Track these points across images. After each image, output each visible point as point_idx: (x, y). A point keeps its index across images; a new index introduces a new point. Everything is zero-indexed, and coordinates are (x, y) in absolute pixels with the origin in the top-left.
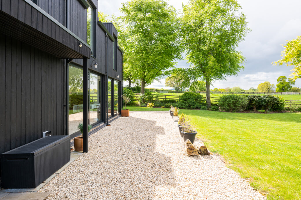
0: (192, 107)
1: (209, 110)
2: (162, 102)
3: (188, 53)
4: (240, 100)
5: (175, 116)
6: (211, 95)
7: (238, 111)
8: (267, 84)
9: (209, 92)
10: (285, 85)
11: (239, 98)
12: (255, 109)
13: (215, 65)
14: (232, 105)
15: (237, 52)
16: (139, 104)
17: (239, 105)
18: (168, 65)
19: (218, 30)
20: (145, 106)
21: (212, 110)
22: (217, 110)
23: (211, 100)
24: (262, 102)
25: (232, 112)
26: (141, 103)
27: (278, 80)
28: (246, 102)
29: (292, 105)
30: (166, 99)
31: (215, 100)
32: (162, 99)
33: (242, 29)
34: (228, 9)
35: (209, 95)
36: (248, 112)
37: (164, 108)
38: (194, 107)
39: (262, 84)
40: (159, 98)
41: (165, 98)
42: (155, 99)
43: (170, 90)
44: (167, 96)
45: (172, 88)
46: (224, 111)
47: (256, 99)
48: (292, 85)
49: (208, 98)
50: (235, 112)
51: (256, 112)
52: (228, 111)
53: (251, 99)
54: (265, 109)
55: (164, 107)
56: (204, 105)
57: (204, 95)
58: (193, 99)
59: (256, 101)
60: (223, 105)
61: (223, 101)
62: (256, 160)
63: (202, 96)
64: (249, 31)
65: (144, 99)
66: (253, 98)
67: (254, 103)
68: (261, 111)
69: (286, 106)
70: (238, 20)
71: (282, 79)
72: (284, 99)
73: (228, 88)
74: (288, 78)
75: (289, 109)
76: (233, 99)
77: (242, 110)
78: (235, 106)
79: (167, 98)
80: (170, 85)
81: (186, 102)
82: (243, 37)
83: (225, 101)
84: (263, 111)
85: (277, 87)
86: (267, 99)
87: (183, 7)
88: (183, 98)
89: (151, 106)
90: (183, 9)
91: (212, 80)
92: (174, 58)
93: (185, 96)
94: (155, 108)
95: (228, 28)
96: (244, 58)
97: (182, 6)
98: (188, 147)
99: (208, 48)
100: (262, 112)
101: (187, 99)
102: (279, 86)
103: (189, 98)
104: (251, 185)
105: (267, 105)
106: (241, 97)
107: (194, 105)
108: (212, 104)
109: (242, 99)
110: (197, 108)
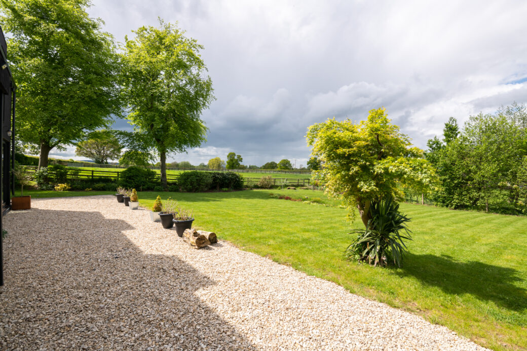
0: (141, 188)
1: (165, 191)
2: (86, 181)
3: (133, 109)
4: (204, 178)
5: (133, 201)
6: (168, 172)
7: (203, 191)
8: (218, 160)
9: (165, 167)
10: (234, 162)
11: (203, 176)
12: (218, 187)
13: (177, 133)
14: (195, 184)
15: (201, 121)
16: (37, 186)
17: (203, 184)
18: (98, 123)
19: (179, 88)
20: (51, 190)
21: (170, 191)
22: (176, 190)
23: (167, 178)
24: (225, 179)
25: (195, 192)
26: (40, 184)
27: (228, 156)
28: (211, 181)
29: (249, 183)
30: (92, 176)
31: (173, 178)
32: (86, 177)
33: (207, 95)
34: (191, 66)
35: (165, 171)
36: (211, 192)
37: (90, 191)
38: (145, 187)
39: (213, 160)
40: (80, 175)
41: (91, 174)
42: (69, 177)
43: (87, 162)
44: (94, 172)
45: (88, 159)
46: (185, 192)
47: (220, 177)
48: (240, 163)
49: (164, 175)
50: (198, 192)
51: (220, 191)
52: (190, 191)
53: (215, 176)
54: (227, 187)
55: (91, 189)
56: (158, 184)
57: (158, 172)
58: (143, 176)
59: (219, 179)
60: (184, 184)
61: (185, 179)
62: (260, 238)
63: (155, 172)
64: (214, 100)
65: (46, 176)
66: (217, 176)
67: (218, 181)
68: (224, 189)
69: (245, 184)
70: (204, 83)
71: (231, 156)
72: (244, 177)
73: (175, 162)
74: (236, 154)
75: (247, 186)
76: (197, 176)
77: (206, 189)
78: (199, 185)
79: (94, 175)
80: (86, 154)
81: (132, 181)
82: (207, 104)
83: (188, 179)
84: (227, 189)
85: (227, 164)
86: (230, 176)
87: (127, 41)
88: (127, 175)
89: (64, 189)
90: (125, 44)
91: (167, 151)
92: (108, 113)
93: (130, 172)
94: (74, 192)
95: (191, 89)
96: (208, 129)
97: (125, 40)
98: (196, 238)
99: (167, 109)
100: (226, 191)
101: (133, 176)
102: (228, 163)
103: (137, 176)
104: (274, 261)
105: (230, 183)
106: (206, 174)
107: (144, 185)
108: (169, 184)
109: (206, 176)
110: (149, 189)
